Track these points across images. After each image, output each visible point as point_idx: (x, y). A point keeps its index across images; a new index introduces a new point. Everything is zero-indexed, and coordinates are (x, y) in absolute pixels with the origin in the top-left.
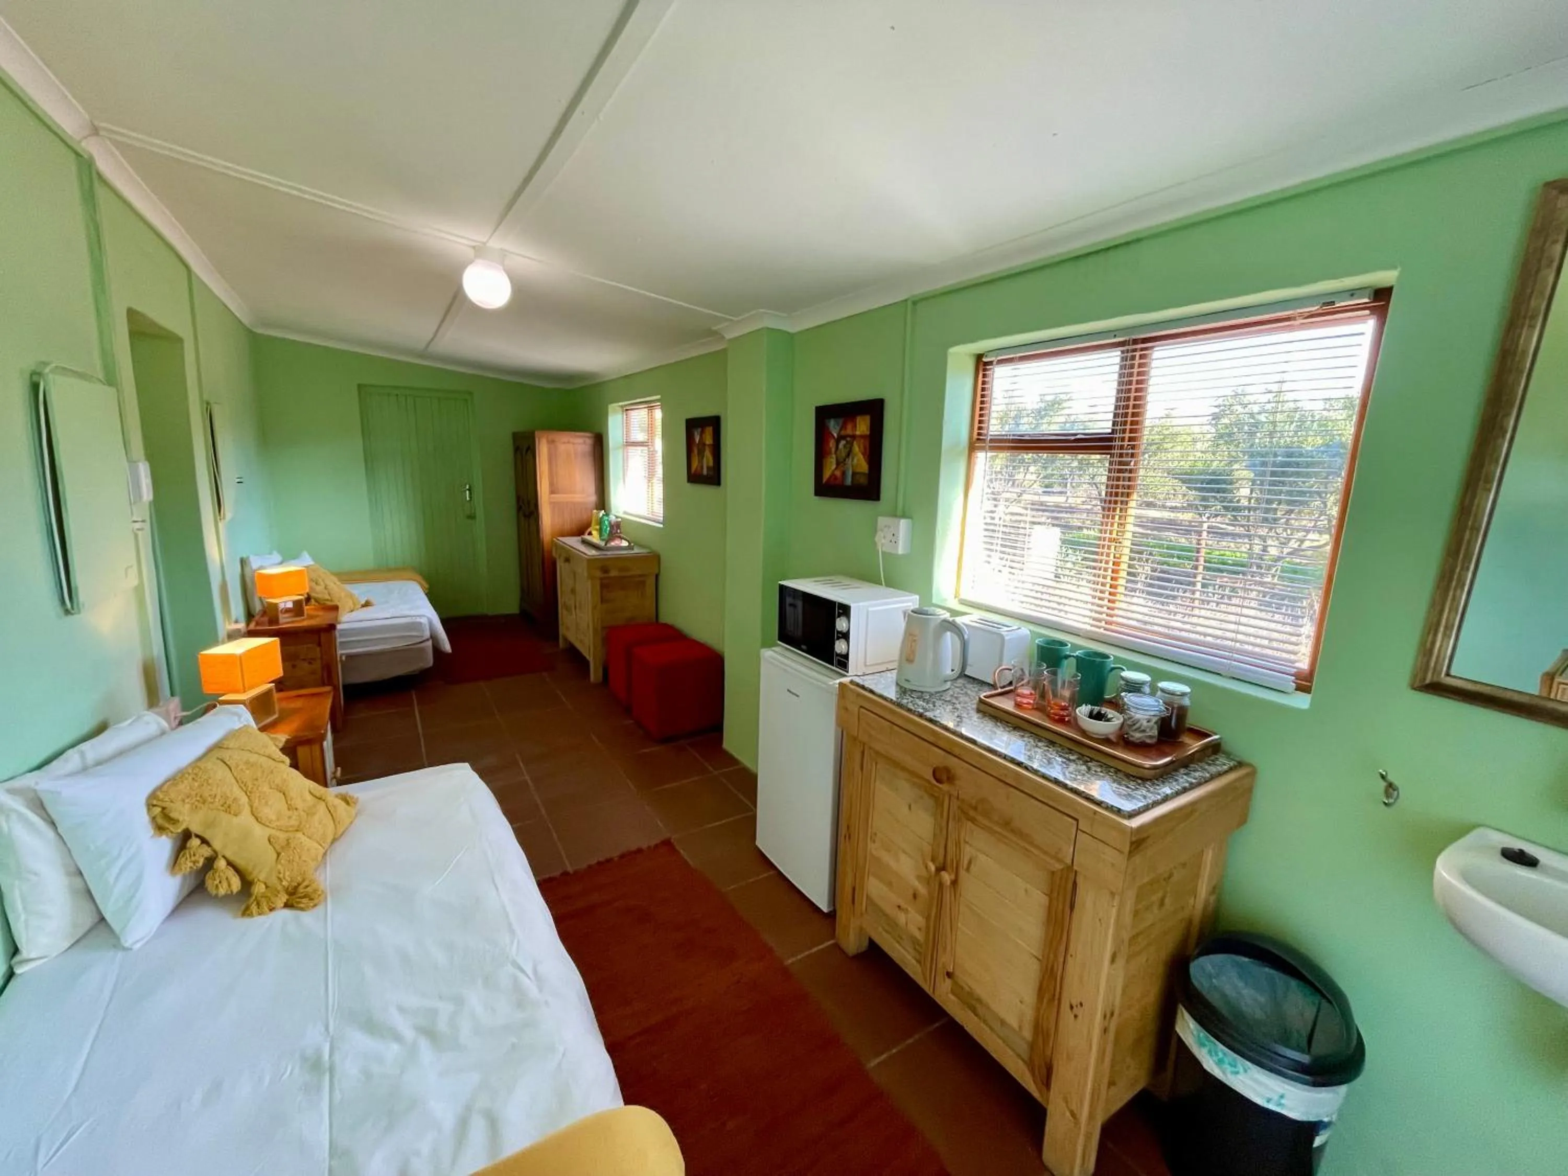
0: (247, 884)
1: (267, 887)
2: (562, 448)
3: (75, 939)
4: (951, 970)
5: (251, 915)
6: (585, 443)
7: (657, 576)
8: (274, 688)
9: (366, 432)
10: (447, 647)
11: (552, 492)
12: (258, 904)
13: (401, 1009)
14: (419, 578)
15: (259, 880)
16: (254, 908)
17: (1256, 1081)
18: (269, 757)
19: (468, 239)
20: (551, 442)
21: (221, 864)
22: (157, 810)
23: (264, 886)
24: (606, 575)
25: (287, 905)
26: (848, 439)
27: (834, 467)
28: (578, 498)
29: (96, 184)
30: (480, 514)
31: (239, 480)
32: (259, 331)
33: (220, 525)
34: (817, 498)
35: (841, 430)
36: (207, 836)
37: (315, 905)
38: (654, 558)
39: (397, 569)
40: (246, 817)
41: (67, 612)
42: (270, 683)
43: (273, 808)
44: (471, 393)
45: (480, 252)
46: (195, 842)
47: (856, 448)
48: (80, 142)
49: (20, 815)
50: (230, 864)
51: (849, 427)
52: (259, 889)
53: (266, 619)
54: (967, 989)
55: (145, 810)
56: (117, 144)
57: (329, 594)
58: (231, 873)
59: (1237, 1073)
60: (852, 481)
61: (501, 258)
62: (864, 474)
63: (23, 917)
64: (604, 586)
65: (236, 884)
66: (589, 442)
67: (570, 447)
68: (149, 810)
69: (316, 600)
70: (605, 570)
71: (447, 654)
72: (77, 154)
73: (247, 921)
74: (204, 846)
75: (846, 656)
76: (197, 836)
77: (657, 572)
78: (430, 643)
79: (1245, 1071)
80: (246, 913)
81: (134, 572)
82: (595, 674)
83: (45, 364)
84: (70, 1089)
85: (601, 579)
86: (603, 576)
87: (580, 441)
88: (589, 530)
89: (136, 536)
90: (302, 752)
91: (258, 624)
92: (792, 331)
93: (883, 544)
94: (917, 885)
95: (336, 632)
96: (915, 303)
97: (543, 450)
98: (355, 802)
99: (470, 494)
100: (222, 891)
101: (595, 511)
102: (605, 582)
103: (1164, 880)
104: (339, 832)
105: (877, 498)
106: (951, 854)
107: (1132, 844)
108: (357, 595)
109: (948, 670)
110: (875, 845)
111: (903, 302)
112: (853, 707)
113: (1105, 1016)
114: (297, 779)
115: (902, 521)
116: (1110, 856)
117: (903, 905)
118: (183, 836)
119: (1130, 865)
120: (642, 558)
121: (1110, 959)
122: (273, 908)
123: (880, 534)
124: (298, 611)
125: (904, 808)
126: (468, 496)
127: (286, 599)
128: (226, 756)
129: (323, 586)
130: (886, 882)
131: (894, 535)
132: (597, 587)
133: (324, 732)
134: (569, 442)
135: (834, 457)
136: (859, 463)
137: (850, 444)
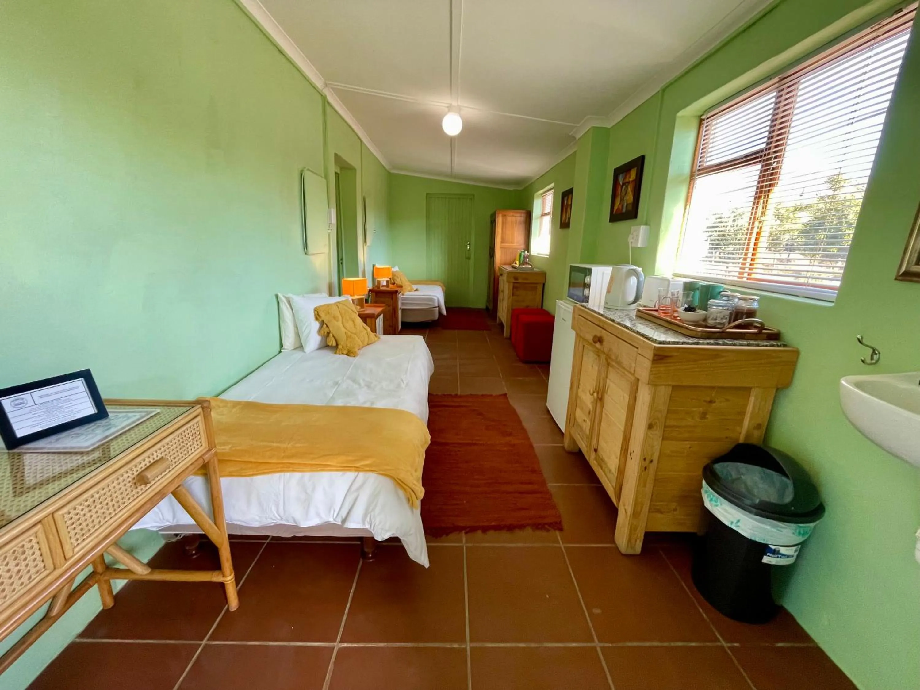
0: (337, 345)
1: (343, 347)
2: (509, 219)
3: (294, 348)
4: (596, 448)
6: (521, 216)
7: (544, 285)
8: (365, 299)
9: (428, 217)
10: (444, 312)
11: (502, 242)
12: (339, 352)
13: (364, 380)
14: (442, 285)
15: (340, 344)
16: (338, 352)
17: (726, 511)
18: (352, 310)
19: (446, 103)
20: (504, 216)
21: (331, 335)
22: (316, 312)
24: (516, 281)
25: (347, 354)
26: (627, 184)
28: (515, 245)
29: (326, 104)
30: (472, 256)
31: (374, 231)
32: (392, 171)
33: (365, 247)
34: (610, 223)
35: (624, 180)
36: (328, 325)
37: (354, 356)
38: (543, 275)
39: (435, 281)
40: (340, 324)
41: (306, 254)
42: (363, 296)
43: (349, 324)
44: (474, 195)
45: (450, 108)
46: (325, 326)
47: (629, 189)
48: (322, 90)
49: (285, 303)
50: (333, 336)
51: (628, 176)
52: (340, 347)
53: (377, 287)
54: (601, 457)
55: (313, 311)
56: (332, 89)
57: (401, 282)
58: (333, 339)
59: (717, 506)
61: (458, 110)
64: (514, 287)
65: (334, 344)
66: (523, 215)
67: (514, 218)
69: (397, 284)
70: (516, 278)
71: (444, 316)
72: (322, 95)
73: (335, 355)
74: (327, 328)
75: (588, 297)
76: (326, 324)
77: (544, 282)
78: (437, 308)
79: (721, 505)
80: (336, 353)
81: (327, 247)
82: (506, 332)
83: (305, 168)
85: (514, 283)
86: (514, 281)
87: (519, 215)
88: (516, 261)
89: (329, 235)
90: (368, 320)
91: (373, 288)
92: (609, 126)
93: (632, 243)
94: (590, 406)
95: (399, 295)
96: (664, 90)
97: (499, 220)
98: (379, 338)
99: (470, 247)
100: (330, 344)
101: (519, 251)
102: (516, 285)
103: (705, 401)
104: (370, 342)
105: (635, 216)
106: (601, 385)
107: (655, 355)
108: (414, 287)
109: (632, 298)
110: (580, 390)
111: (659, 92)
112: (577, 316)
113: (645, 459)
114: (359, 321)
115: (642, 226)
116: (647, 364)
117: (586, 419)
118: (322, 323)
119: (654, 368)
120: (536, 274)
121: (647, 426)
122: (343, 354)
123: (631, 236)
124: (387, 286)
125: (590, 367)
126: (468, 248)
127: (384, 279)
128: (338, 304)
129: (399, 279)
130: (582, 409)
131: (637, 236)
132: (511, 287)
133: (377, 315)
134: (513, 216)
135: (619, 196)
136: (630, 198)
137: (627, 187)
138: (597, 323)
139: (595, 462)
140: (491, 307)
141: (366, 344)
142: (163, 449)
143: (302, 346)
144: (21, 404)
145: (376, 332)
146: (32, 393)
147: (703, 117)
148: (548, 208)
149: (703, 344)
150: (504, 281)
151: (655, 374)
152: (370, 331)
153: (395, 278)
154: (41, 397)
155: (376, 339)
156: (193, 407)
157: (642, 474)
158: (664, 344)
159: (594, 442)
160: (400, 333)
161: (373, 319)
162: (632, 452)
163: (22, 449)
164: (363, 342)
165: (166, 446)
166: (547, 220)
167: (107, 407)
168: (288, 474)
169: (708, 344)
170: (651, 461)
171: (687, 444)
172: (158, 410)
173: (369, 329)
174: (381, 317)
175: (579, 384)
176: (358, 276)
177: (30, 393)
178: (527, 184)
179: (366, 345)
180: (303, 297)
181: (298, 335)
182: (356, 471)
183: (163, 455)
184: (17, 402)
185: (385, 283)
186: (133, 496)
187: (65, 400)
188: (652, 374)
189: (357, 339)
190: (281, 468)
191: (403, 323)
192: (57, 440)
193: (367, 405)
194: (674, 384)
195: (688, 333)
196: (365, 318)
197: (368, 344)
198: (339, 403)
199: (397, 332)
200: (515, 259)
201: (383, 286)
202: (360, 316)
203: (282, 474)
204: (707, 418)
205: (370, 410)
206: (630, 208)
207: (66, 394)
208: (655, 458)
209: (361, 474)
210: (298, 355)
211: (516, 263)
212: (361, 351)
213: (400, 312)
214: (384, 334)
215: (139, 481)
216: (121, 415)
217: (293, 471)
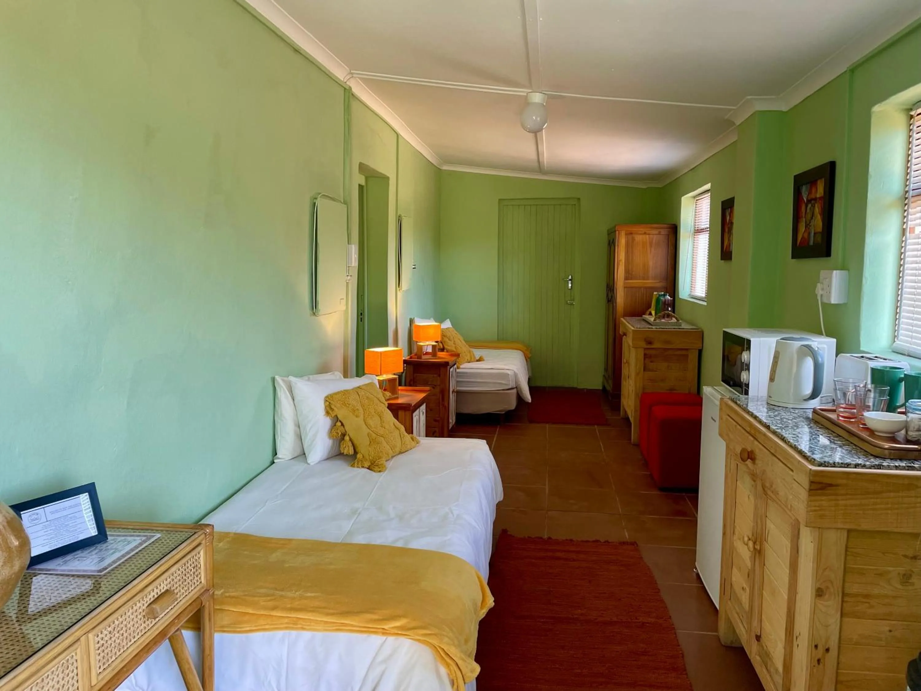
0: (356, 452)
1: (363, 457)
2: (639, 238)
3: (293, 457)
4: (759, 634)
5: (354, 467)
6: (659, 233)
7: (700, 352)
8: (398, 378)
9: (501, 237)
10: (528, 397)
11: (626, 278)
12: (358, 464)
15: (360, 452)
16: (356, 464)
18: (378, 399)
20: (630, 234)
21: (347, 438)
22: (327, 403)
23: (362, 456)
24: (649, 346)
25: (369, 468)
27: (804, 229)
28: (649, 283)
30: (577, 301)
31: (413, 267)
32: (445, 168)
33: (398, 293)
34: (793, 260)
35: (808, 195)
36: (344, 422)
37: (380, 471)
38: (698, 334)
39: (512, 342)
40: (360, 421)
41: (314, 314)
42: (394, 374)
43: (374, 422)
44: (579, 199)
46: (339, 424)
47: (817, 210)
48: (346, 81)
49: (284, 389)
50: (351, 440)
51: (813, 191)
52: (359, 456)
53: (416, 357)
54: (765, 648)
55: (322, 402)
57: (455, 348)
58: (350, 444)
60: (814, 243)
62: (820, 233)
63: (279, 438)
64: (646, 357)
65: (351, 452)
66: (664, 232)
67: (646, 237)
68: (325, 403)
69: (448, 351)
70: (649, 342)
71: (528, 403)
72: (344, 89)
73: (352, 468)
74: (342, 427)
75: (747, 385)
76: (340, 421)
78: (515, 391)
80: (353, 466)
81: (344, 302)
82: (635, 434)
83: (319, 195)
84: (280, 492)
85: (645, 349)
86: (645, 345)
87: (656, 232)
88: (650, 310)
89: (347, 284)
90: (401, 413)
91: (411, 358)
92: (785, 109)
93: (822, 296)
94: (749, 564)
95: (451, 370)
96: (852, 70)
97: (622, 241)
98: (418, 443)
99: (572, 284)
100: (345, 452)
101: (655, 293)
102: (648, 352)
103: (905, 556)
104: (403, 450)
105: (828, 253)
106: (759, 527)
107: (812, 482)
108: (475, 353)
109: (808, 390)
110: (735, 537)
111: (846, 71)
112: (725, 417)
113: (816, 646)
114: (389, 415)
115: (835, 272)
116: (803, 494)
117: (745, 586)
118: (336, 420)
119: (811, 501)
120: (686, 333)
121: (814, 593)
122: (363, 467)
123: (819, 286)
124: (434, 354)
125: (747, 499)
126: (570, 285)
127: (427, 343)
128: (359, 391)
129: (453, 342)
130: (740, 569)
131: (830, 286)
132: (641, 356)
133: (415, 405)
134: (645, 233)
135: (804, 219)
136: (818, 223)
137: (813, 206)
138: (748, 429)
139: (758, 658)
140: (609, 388)
141: (398, 452)
142: (169, 580)
143: (305, 454)
144: (36, 519)
145: (412, 433)
146: (45, 508)
147: (912, 113)
148: (705, 221)
149: (889, 467)
150: (629, 346)
151: (815, 511)
152: (405, 432)
153: (446, 339)
154: (52, 513)
155: (413, 444)
156: (195, 533)
157: (815, 671)
158: (826, 466)
159: (755, 623)
160: (452, 433)
161: (408, 413)
162: (798, 634)
163: (35, 569)
164: (393, 448)
165: (172, 577)
166: (704, 240)
167: (107, 530)
168: (294, 633)
169: (897, 468)
170: (827, 650)
171: (884, 627)
172: (158, 535)
173: (402, 428)
174: (423, 407)
175: (734, 527)
176: (387, 345)
177: (44, 508)
178: (668, 181)
179: (399, 454)
180: (309, 380)
181: (300, 438)
182: (384, 634)
183: (168, 588)
184: (33, 517)
185: (430, 350)
186: (141, 631)
187: (71, 518)
188: (812, 511)
189: (385, 444)
190: (287, 623)
191: (459, 416)
192: (65, 562)
193: (400, 544)
194: (848, 526)
195: (877, 451)
196: (395, 409)
197: (401, 453)
198: (360, 539)
199: (446, 432)
200: (649, 307)
201: (427, 353)
202: (391, 407)
203: (287, 632)
204: (913, 584)
205: (405, 552)
206: (819, 239)
207: (72, 510)
208: (833, 643)
209: (391, 639)
210: (299, 467)
211: (650, 314)
212: (391, 463)
213: (452, 397)
214: (427, 435)
215: (148, 614)
216: (120, 539)
217: (303, 629)
